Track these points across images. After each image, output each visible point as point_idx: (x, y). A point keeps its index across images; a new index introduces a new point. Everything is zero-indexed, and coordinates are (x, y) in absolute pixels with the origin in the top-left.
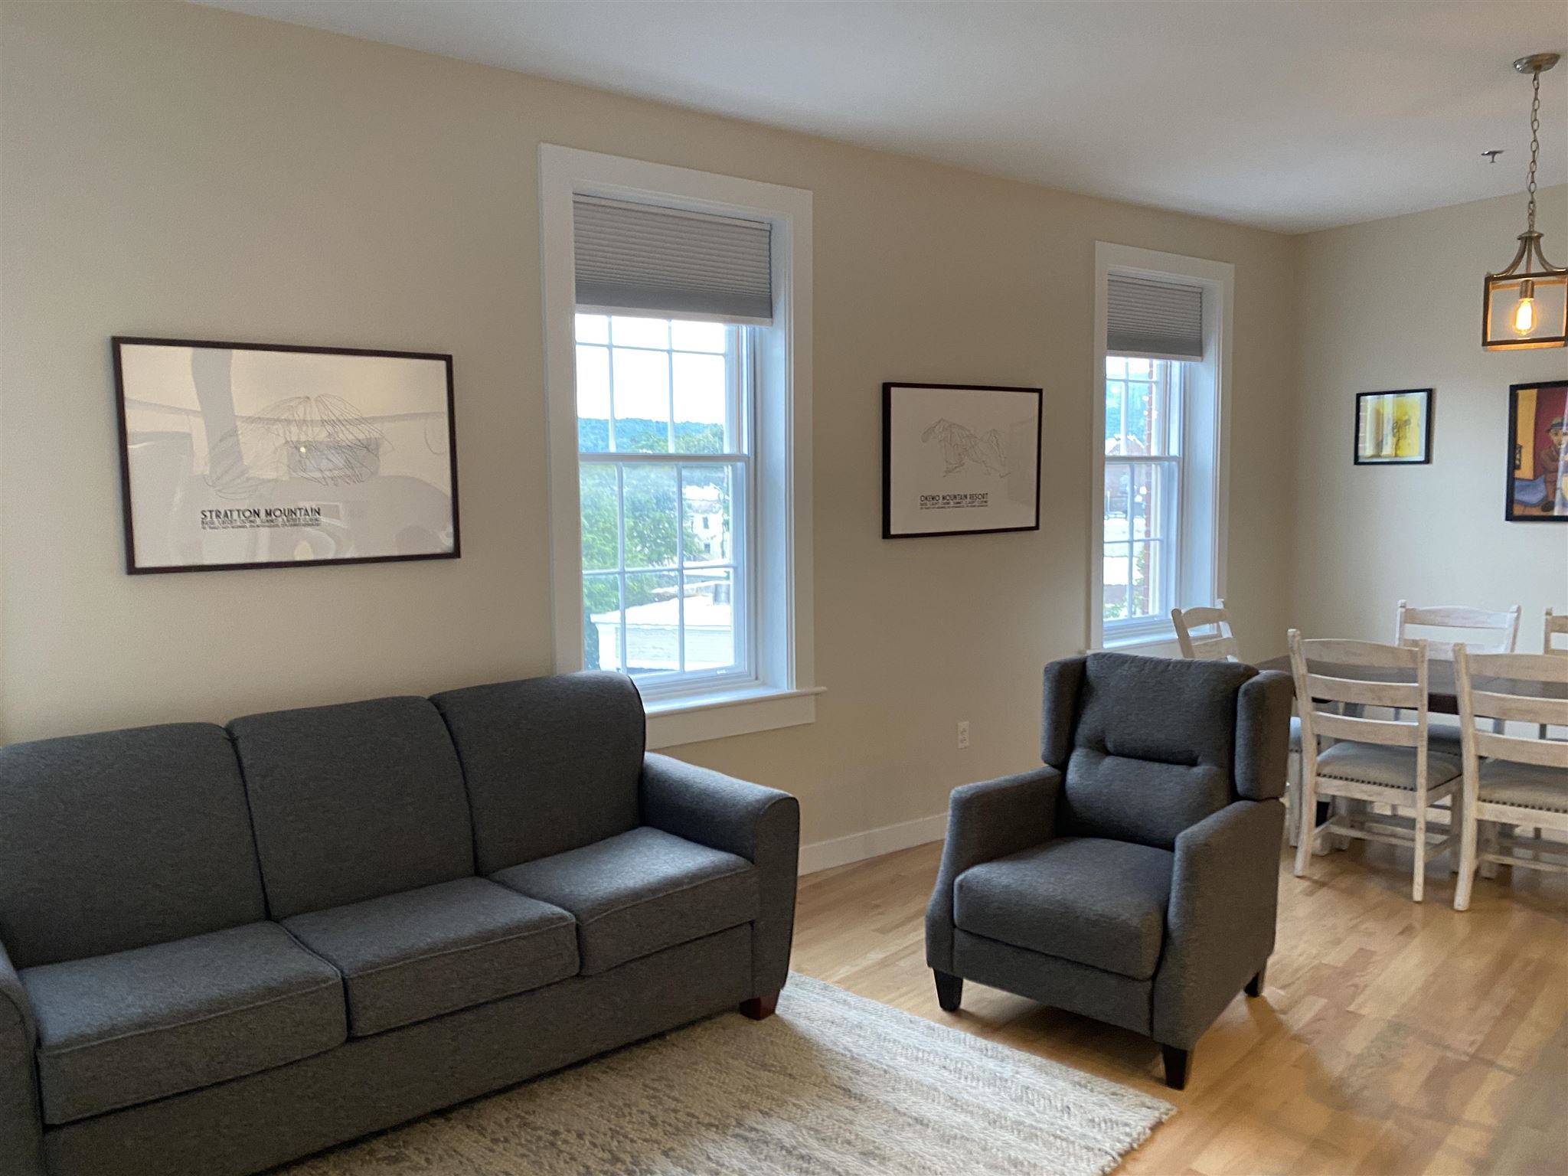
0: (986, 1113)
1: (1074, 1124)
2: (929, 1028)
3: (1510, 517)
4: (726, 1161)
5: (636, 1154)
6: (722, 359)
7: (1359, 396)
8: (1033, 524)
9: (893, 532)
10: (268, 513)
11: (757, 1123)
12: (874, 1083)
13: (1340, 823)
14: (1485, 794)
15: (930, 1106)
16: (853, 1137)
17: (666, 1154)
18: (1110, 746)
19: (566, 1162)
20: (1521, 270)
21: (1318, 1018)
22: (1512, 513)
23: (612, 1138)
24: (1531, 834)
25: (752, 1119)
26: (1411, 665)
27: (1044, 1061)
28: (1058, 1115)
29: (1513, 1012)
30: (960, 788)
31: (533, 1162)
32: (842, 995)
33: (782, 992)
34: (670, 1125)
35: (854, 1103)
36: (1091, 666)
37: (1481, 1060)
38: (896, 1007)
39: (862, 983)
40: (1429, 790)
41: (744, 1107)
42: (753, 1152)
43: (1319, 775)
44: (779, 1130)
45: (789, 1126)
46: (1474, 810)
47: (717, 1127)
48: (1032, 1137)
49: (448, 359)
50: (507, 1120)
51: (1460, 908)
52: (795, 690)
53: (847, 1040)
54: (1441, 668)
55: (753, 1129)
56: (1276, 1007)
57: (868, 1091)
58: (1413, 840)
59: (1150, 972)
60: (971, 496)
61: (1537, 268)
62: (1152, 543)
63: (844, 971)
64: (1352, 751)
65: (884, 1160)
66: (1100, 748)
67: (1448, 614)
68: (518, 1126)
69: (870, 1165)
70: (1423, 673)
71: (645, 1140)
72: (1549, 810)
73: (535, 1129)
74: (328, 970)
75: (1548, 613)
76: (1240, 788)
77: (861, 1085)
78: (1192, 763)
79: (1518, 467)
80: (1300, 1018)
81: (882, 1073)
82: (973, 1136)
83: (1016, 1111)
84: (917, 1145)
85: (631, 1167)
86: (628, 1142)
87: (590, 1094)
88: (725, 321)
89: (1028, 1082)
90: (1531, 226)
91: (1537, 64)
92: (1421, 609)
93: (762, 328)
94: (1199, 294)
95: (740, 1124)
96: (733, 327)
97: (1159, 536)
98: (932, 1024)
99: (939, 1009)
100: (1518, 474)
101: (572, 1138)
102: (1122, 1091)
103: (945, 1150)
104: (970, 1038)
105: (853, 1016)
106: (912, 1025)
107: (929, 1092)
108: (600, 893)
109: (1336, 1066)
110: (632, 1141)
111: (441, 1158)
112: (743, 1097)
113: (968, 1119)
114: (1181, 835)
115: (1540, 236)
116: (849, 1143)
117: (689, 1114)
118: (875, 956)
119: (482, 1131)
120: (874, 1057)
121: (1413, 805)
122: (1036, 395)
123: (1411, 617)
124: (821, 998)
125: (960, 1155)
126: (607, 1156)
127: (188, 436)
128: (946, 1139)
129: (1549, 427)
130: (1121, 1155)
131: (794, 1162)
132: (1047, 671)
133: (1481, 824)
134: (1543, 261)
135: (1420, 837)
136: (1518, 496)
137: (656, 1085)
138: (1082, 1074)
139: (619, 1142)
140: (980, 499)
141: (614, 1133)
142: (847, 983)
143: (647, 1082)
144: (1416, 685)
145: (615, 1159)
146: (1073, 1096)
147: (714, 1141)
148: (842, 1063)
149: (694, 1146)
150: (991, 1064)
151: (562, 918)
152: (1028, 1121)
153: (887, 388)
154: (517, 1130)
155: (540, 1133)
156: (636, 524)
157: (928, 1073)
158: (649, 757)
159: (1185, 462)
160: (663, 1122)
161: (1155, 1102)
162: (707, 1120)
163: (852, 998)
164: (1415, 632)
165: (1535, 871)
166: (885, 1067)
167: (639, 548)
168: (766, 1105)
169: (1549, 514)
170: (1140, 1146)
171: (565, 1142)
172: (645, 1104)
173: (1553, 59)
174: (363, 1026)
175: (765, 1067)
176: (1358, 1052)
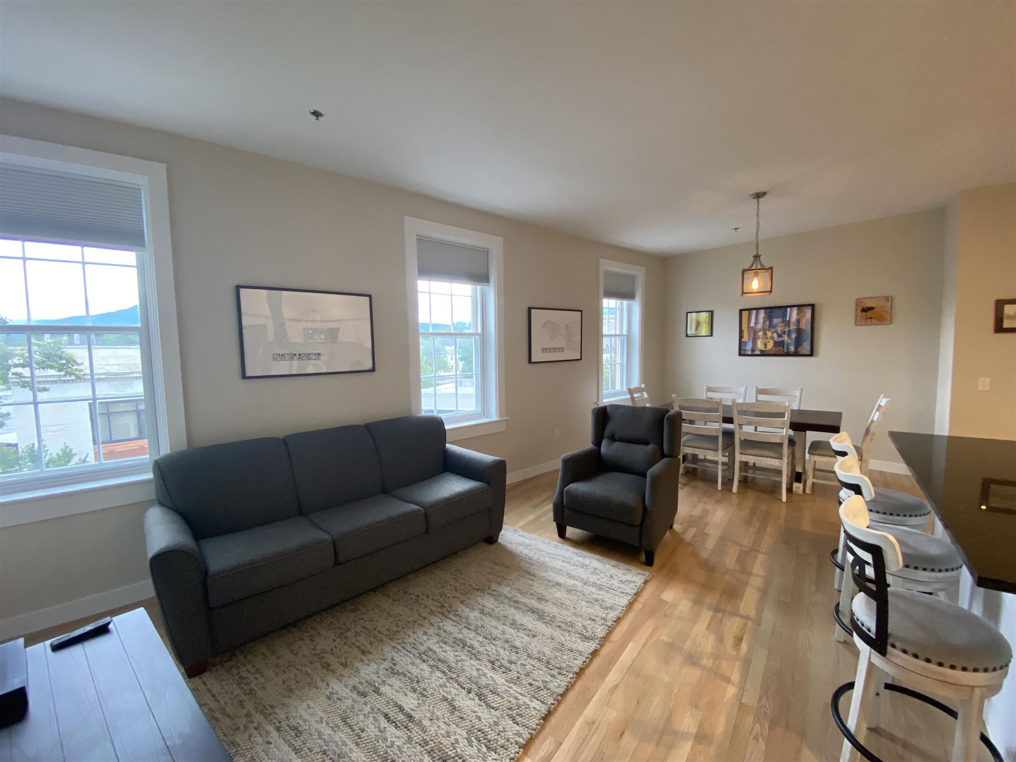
0: (582, 580)
1: (615, 582)
2: (556, 545)
3: (740, 354)
4: (486, 604)
5: (450, 603)
6: (470, 298)
7: (687, 313)
8: (579, 358)
9: (532, 361)
10: (299, 355)
11: (496, 588)
12: (539, 569)
13: (689, 463)
14: (742, 451)
15: (561, 577)
16: (533, 592)
17: (462, 603)
18: (616, 438)
19: (423, 608)
20: (754, 267)
21: (695, 536)
23: (441, 597)
24: (752, 465)
25: (494, 586)
26: (716, 407)
27: (600, 557)
28: (609, 579)
29: (761, 531)
30: (564, 455)
31: (410, 609)
32: (522, 533)
33: (500, 533)
34: (463, 590)
35: (532, 578)
36: (608, 409)
37: (754, 549)
38: (542, 537)
39: (528, 528)
40: (722, 450)
41: (490, 580)
42: (496, 600)
43: (684, 446)
44: (505, 590)
45: (509, 589)
46: (739, 458)
47: (481, 590)
48: (600, 589)
49: (370, 296)
50: (399, 591)
51: (735, 492)
52: (498, 419)
53: (526, 551)
54: (727, 407)
55: (495, 590)
56: (679, 532)
57: (537, 572)
58: (718, 469)
59: (639, 522)
60: (559, 348)
61: (759, 267)
63: (521, 523)
64: (694, 437)
65: (546, 601)
66: (613, 439)
67: (722, 388)
68: (403, 594)
69: (541, 604)
70: (721, 409)
71: (453, 597)
72: (765, 457)
73: (410, 594)
74: (326, 536)
75: (756, 388)
76: (665, 453)
77: (533, 569)
78: (647, 444)
79: (743, 337)
80: (688, 536)
81: (541, 564)
82: (579, 589)
83: (593, 578)
84: (558, 594)
85: (449, 609)
86: (447, 598)
87: (430, 579)
88: (471, 284)
89: (596, 566)
90: (757, 252)
91: (759, 196)
92: (713, 386)
93: (486, 287)
94: (633, 278)
95: (489, 588)
96: (474, 286)
97: (620, 362)
98: (557, 543)
99: (558, 537)
100: (743, 340)
101: (424, 597)
102: (630, 568)
103: (569, 596)
104: (571, 549)
105: (527, 541)
106: (549, 544)
107: (558, 571)
108: (434, 500)
109: (705, 554)
110: (448, 598)
111: (373, 609)
112: (489, 577)
113: (576, 582)
114: (649, 471)
115: (760, 256)
116: (532, 594)
117: (469, 585)
118: (531, 517)
119: (388, 596)
120: (537, 558)
121: (718, 456)
122: (580, 313)
123: (709, 389)
124: (514, 534)
125: (575, 598)
126: (439, 605)
127: (265, 326)
128: (569, 591)
130: (634, 595)
131: (512, 604)
132: (593, 411)
133: (741, 462)
134: (761, 264)
135: (720, 467)
136: (743, 348)
137: (455, 573)
138: (615, 562)
139: (443, 599)
140: (562, 349)
141: (441, 595)
142: (523, 528)
143: (452, 572)
144: (718, 414)
145: (443, 606)
146: (614, 571)
147: (480, 596)
148: (525, 561)
149: (473, 599)
150: (581, 559)
151: (419, 510)
152: (598, 583)
153: (530, 309)
154: (402, 595)
155: (412, 596)
156: (428, 359)
157: (558, 564)
158: (447, 445)
159: (629, 336)
160: (460, 589)
161: (644, 572)
162: (476, 587)
163: (526, 534)
164: (713, 395)
165: (754, 477)
166: (542, 562)
167: (429, 367)
168: (499, 579)
169: (754, 353)
170: (641, 590)
171: (422, 599)
172: (452, 582)
173: (764, 194)
174: (341, 558)
175: (496, 564)
176: (711, 548)
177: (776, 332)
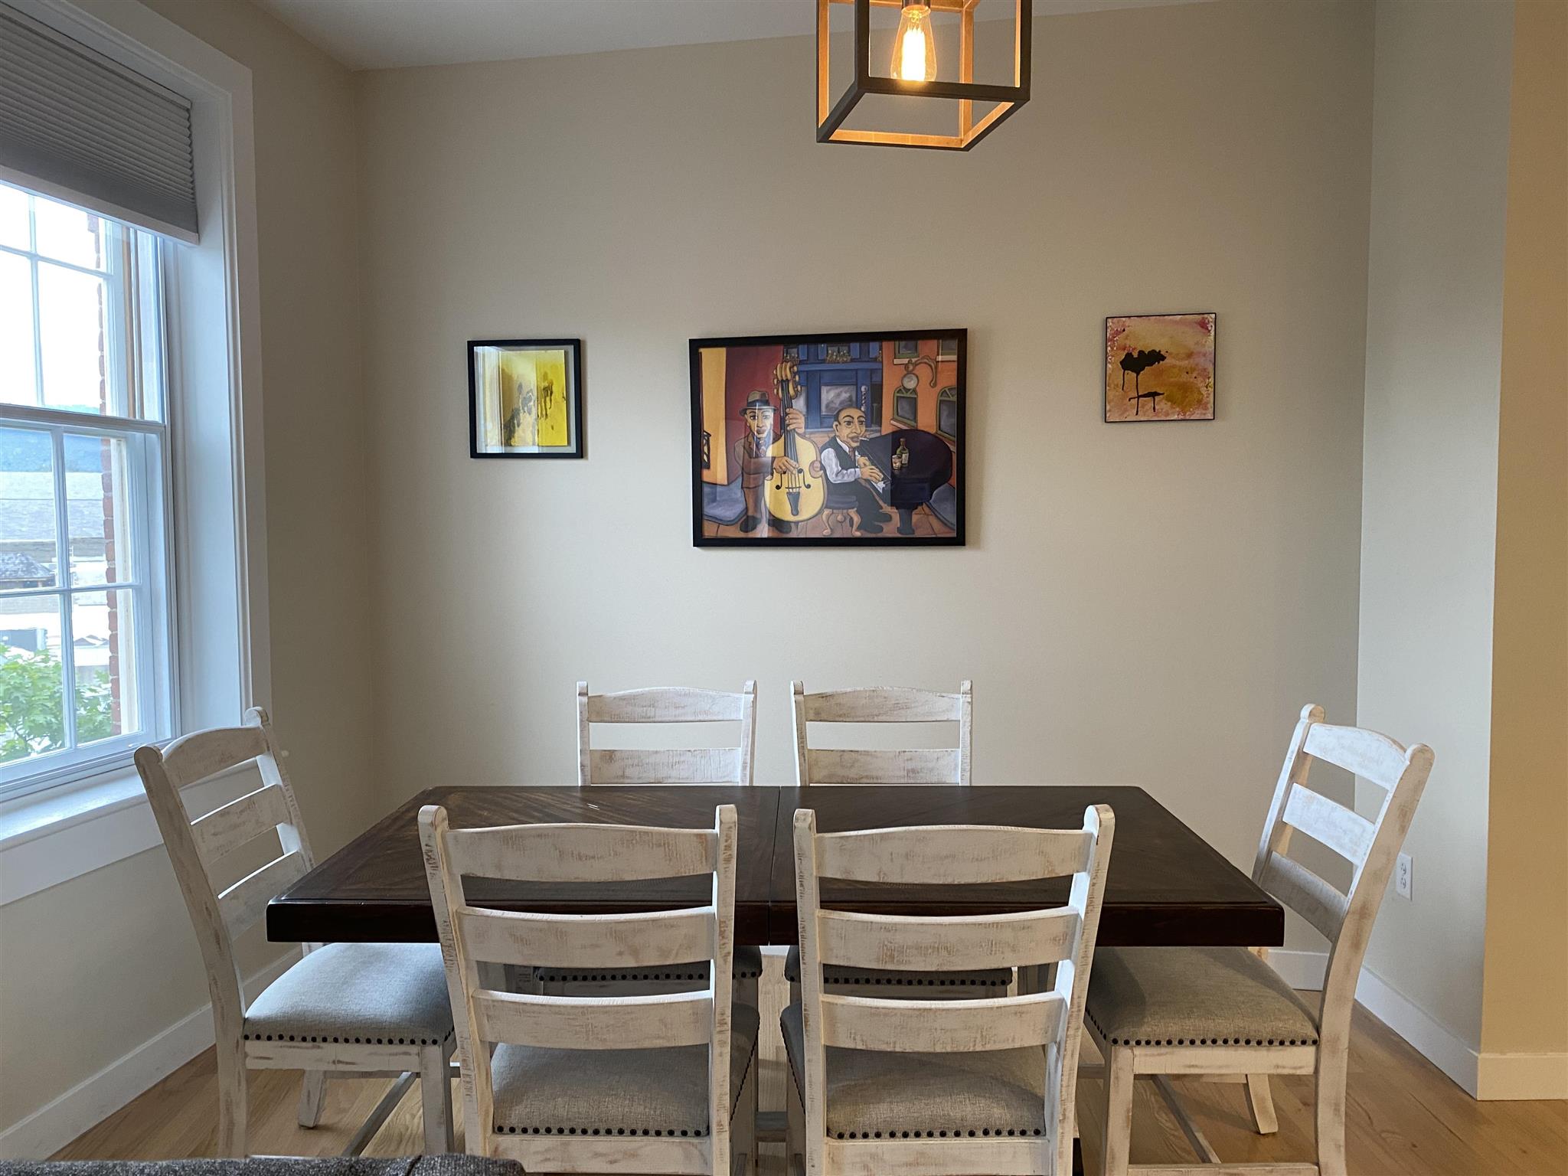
3: (701, 540)
7: (472, 345)
22: (702, 535)
43: (500, 1130)
62: (120, 593)
67: (652, 701)
75: (797, 691)
79: (707, 466)
92: (609, 694)
94: (186, 109)
97: (131, 580)
100: (706, 475)
121: (701, 1156)
123: (598, 710)
129: (744, 405)
136: (709, 510)
164: (606, 736)
169: (751, 535)
177: (833, 444)
